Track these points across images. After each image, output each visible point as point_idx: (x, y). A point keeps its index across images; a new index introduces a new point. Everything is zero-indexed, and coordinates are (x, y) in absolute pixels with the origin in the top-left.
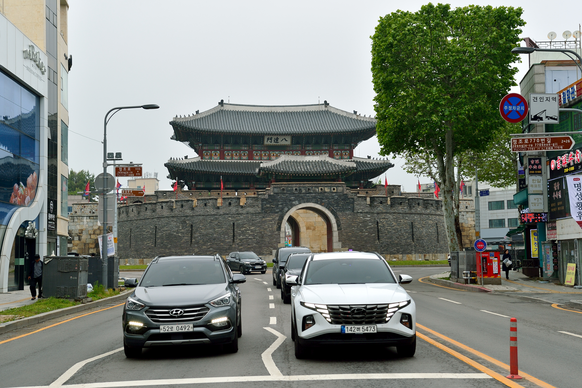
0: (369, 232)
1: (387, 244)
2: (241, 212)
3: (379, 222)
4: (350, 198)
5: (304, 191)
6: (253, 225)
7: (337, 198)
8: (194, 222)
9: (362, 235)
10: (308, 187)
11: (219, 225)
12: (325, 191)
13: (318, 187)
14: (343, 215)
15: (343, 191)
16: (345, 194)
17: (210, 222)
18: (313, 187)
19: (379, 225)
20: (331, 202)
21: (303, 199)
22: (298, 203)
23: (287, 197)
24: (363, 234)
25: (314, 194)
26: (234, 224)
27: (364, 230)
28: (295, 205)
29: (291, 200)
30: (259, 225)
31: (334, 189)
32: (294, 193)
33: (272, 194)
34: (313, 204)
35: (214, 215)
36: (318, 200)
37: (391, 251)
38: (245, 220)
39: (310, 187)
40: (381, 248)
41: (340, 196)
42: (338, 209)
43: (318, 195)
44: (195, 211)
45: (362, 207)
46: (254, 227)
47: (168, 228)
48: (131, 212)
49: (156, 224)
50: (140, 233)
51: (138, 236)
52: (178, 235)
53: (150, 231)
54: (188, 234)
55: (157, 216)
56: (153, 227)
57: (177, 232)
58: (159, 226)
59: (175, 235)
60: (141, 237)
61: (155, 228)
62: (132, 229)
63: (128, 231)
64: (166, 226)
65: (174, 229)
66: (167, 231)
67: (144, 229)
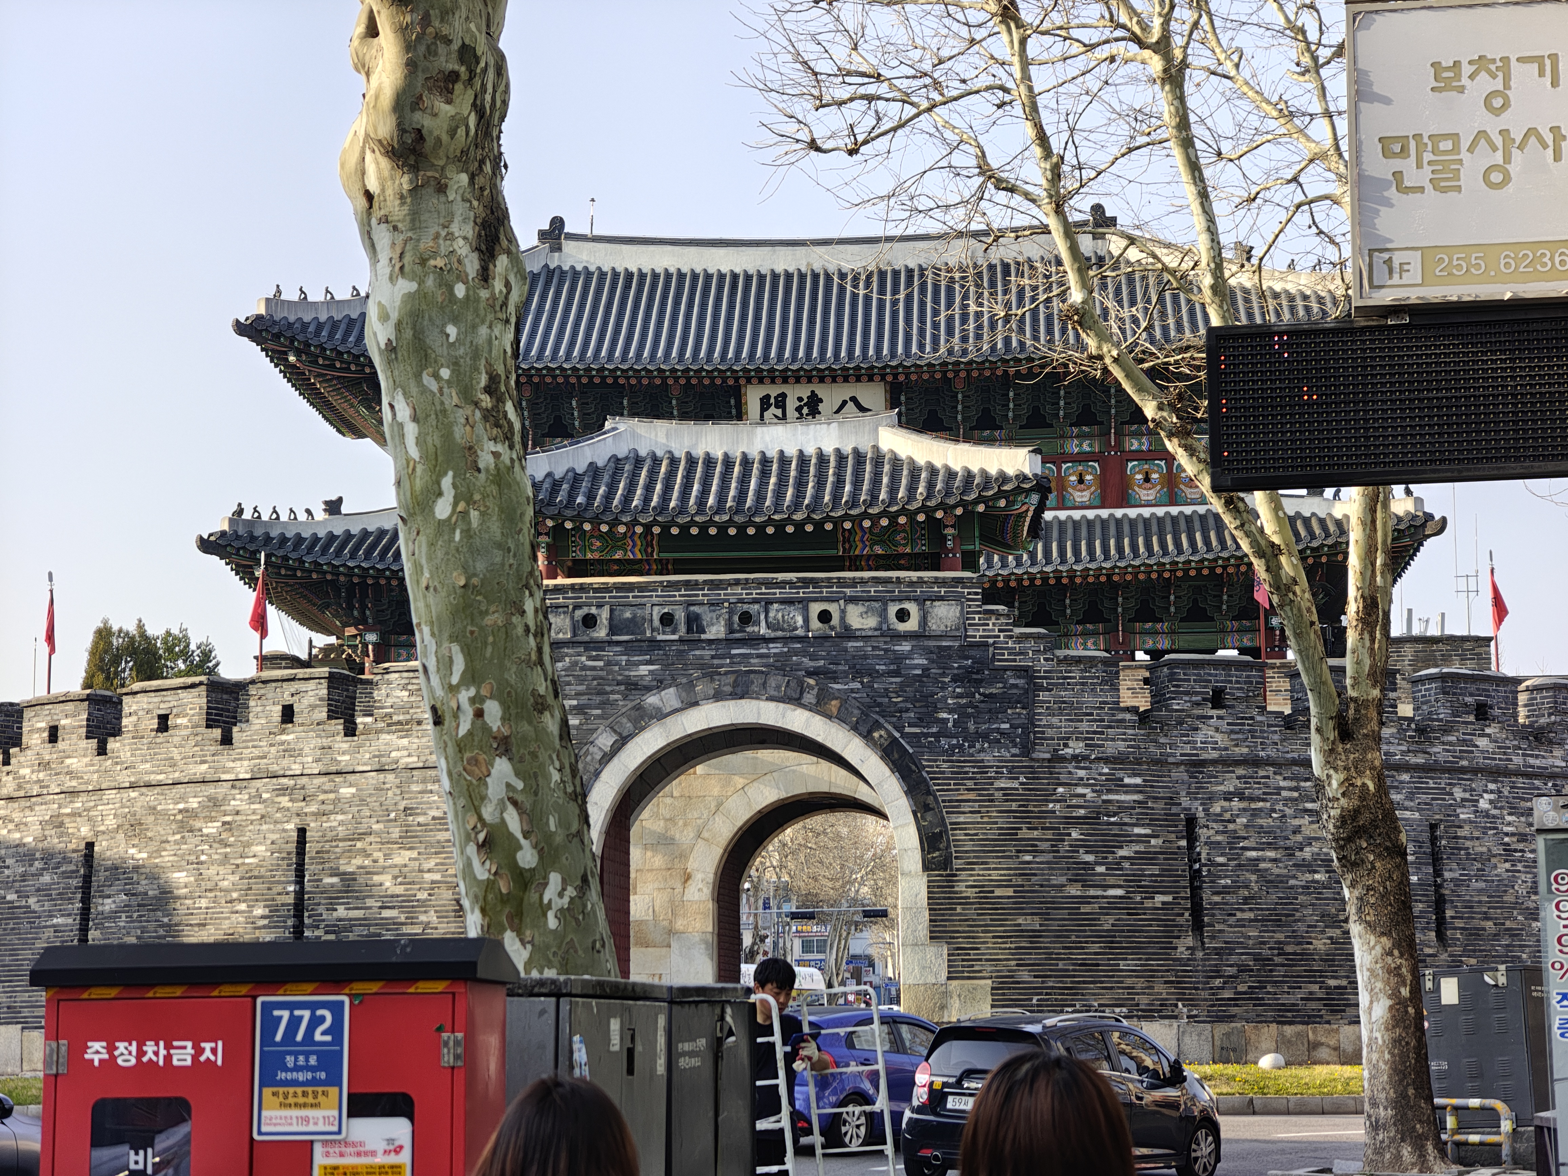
0: (1133, 882)
1: (1257, 958)
3: (1202, 821)
4: (1005, 669)
5: (716, 631)
6: (408, 839)
7: (925, 669)
8: (102, 828)
9: (1085, 900)
10: (742, 601)
11: (224, 843)
12: (847, 628)
13: (803, 604)
14: (960, 776)
15: (964, 623)
16: (972, 645)
17: (182, 826)
18: (769, 603)
19: (1203, 833)
20: (886, 693)
21: (710, 673)
22: (677, 704)
23: (609, 663)
24: (1092, 892)
25: (775, 648)
26: (302, 832)
27: (1101, 869)
28: (660, 715)
29: (633, 687)
31: (903, 615)
32: (652, 641)
34: (772, 705)
35: (204, 782)
36: (801, 683)
37: (1285, 999)
38: (366, 811)
39: (755, 601)
40: (1218, 982)
41: (941, 656)
42: (926, 735)
43: (804, 653)
44: (109, 764)
45: (1084, 726)
46: (414, 854)
52: (27, 902)
54: (70, 895)
57: (20, 886)
59: (12, 902)
65: (8, 867)
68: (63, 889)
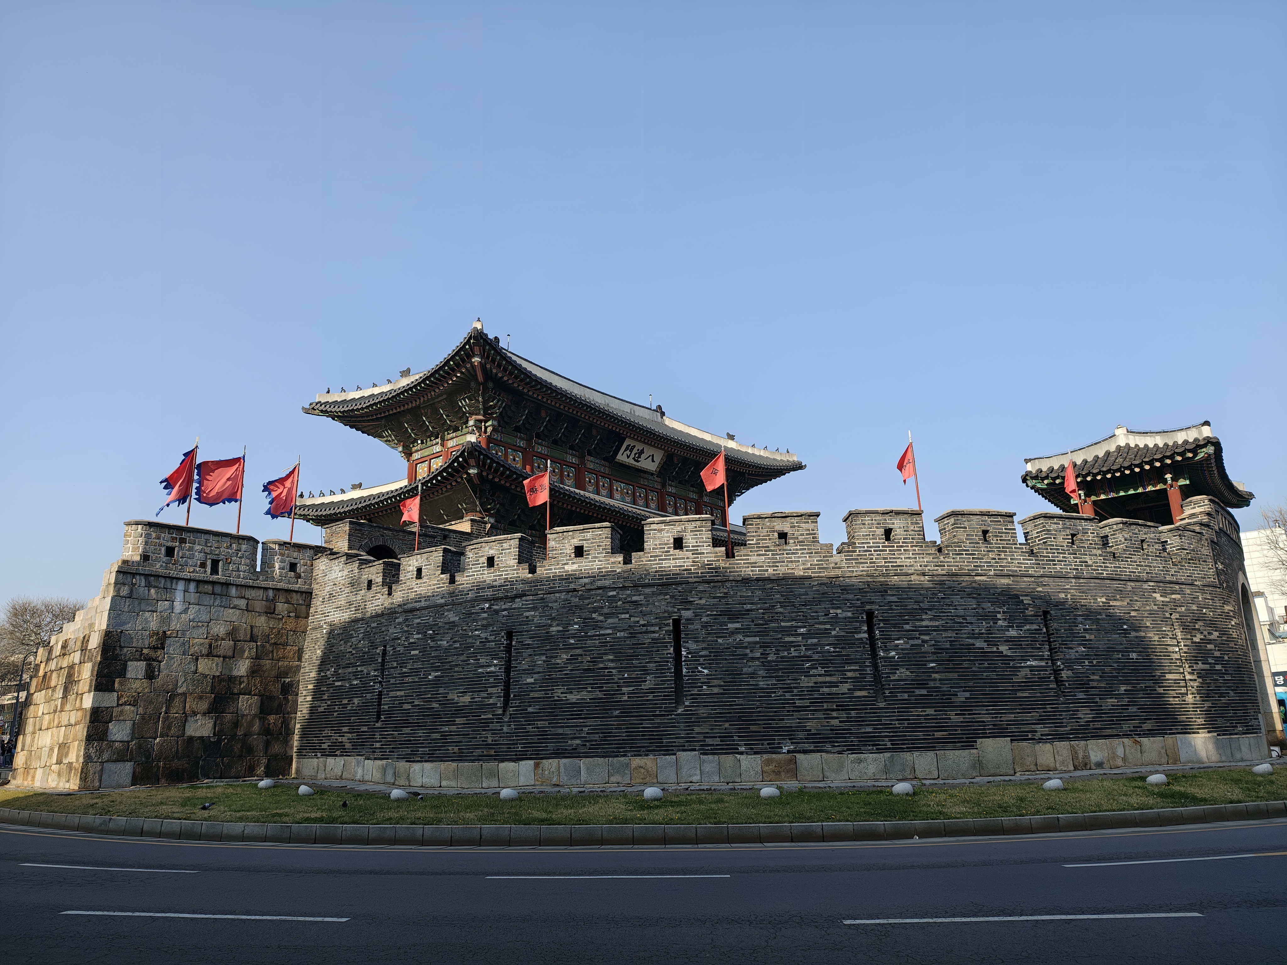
47: (943, 620)
48: (668, 548)
49: (867, 603)
50: (757, 639)
51: (748, 651)
52: (998, 649)
53: (833, 633)
54: (1038, 646)
55: (863, 567)
56: (849, 614)
57: (988, 637)
58: (892, 609)
59: (983, 648)
60: (768, 654)
61: (862, 618)
62: (687, 620)
63: (652, 629)
64: (929, 612)
65: (971, 623)
66: (941, 630)
67: (788, 621)
68: (1032, 641)
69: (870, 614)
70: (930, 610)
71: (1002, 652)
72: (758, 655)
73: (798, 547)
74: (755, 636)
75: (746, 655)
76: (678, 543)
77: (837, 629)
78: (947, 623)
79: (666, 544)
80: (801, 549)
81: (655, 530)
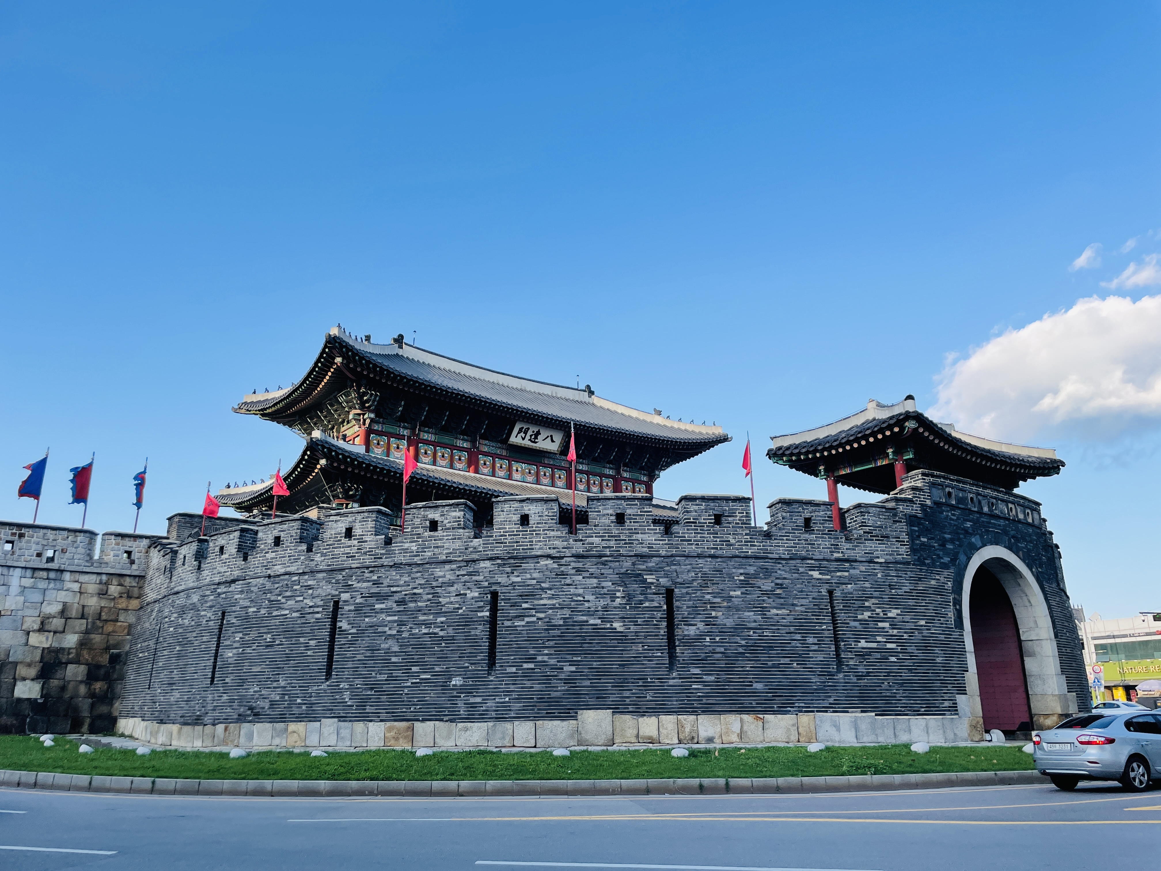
2: (849, 554)
5: (985, 508)
6: (894, 602)
7: (1036, 542)
8: (679, 580)
10: (991, 497)
11: (779, 596)
12: (1019, 518)
13: (1007, 503)
14: (1051, 594)
15: (1040, 523)
16: (1043, 534)
17: (744, 584)
18: (998, 499)
21: (987, 531)
22: (981, 545)
23: (958, 518)
25: (1002, 522)
26: (831, 593)
28: (977, 549)
29: (966, 531)
30: (911, 603)
31: (1028, 515)
32: (970, 510)
33: (928, 502)
35: (757, 558)
38: (867, 585)
39: (995, 498)
42: (1043, 573)
43: (1009, 527)
44: (675, 541)
46: (899, 611)
47: (560, 598)
48: (341, 537)
49: (494, 583)
50: (396, 618)
51: (387, 629)
52: (612, 625)
53: (460, 611)
54: (655, 622)
55: (498, 550)
56: (476, 594)
57: (603, 614)
58: (514, 589)
59: (596, 625)
60: (403, 632)
61: (487, 597)
62: (345, 601)
63: (316, 610)
64: (549, 592)
65: (589, 601)
66: (557, 608)
67: (425, 601)
68: (648, 618)
69: (495, 595)
70: (550, 589)
71: (615, 629)
72: (394, 632)
73: (445, 534)
74: (395, 615)
75: (385, 632)
76: (349, 533)
77: (464, 608)
78: (564, 601)
79: (339, 534)
80: (447, 536)
81: (333, 521)
